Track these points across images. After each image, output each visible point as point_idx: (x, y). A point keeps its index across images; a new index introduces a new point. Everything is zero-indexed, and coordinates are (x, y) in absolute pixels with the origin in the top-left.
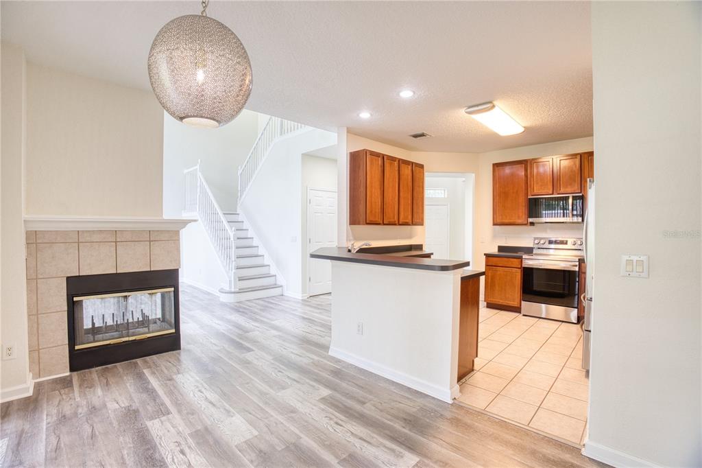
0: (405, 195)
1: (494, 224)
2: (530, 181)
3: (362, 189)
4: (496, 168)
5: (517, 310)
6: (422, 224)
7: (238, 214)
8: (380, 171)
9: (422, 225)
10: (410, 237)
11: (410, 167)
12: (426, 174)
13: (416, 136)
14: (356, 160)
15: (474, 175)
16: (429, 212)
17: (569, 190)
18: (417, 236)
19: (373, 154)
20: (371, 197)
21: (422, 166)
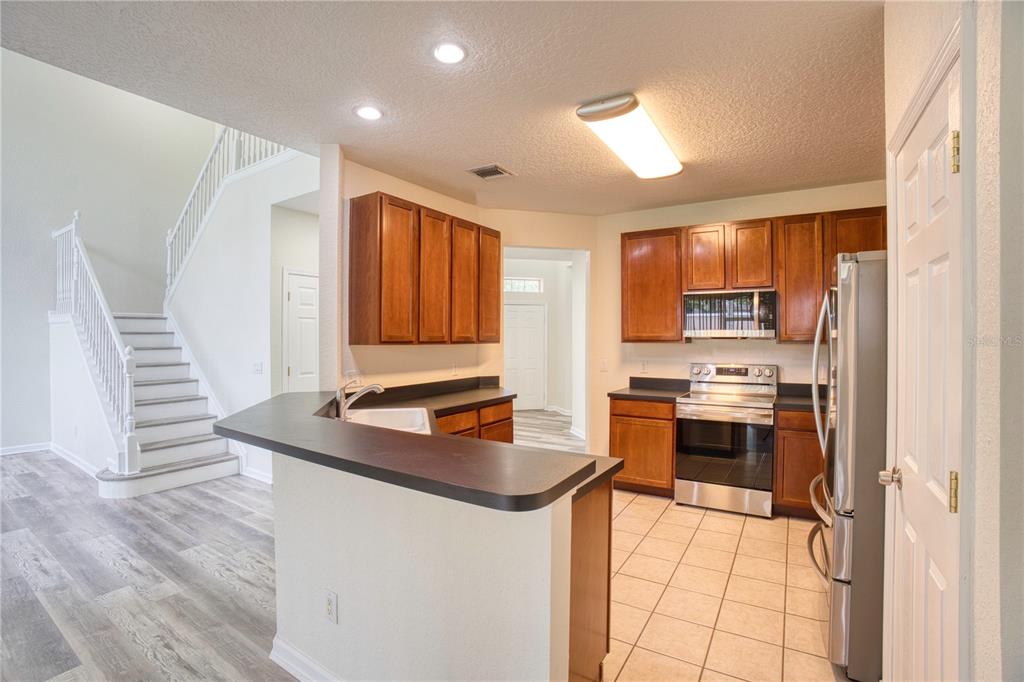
0: (465, 287)
1: (625, 340)
2: (687, 266)
3: (373, 273)
4: (628, 242)
5: (668, 494)
6: (496, 340)
7: (165, 319)
8: (411, 239)
9: (498, 341)
10: (477, 364)
11: (473, 234)
12: (505, 251)
13: (484, 173)
14: (362, 213)
15: (588, 253)
16: (510, 319)
17: (752, 280)
18: (487, 361)
19: (397, 203)
20: (391, 289)
21: (496, 235)
